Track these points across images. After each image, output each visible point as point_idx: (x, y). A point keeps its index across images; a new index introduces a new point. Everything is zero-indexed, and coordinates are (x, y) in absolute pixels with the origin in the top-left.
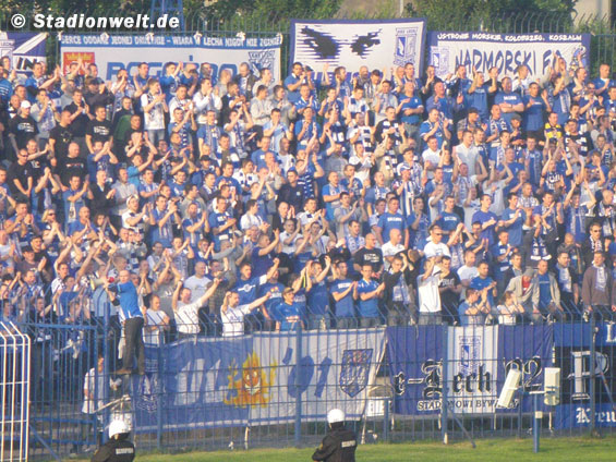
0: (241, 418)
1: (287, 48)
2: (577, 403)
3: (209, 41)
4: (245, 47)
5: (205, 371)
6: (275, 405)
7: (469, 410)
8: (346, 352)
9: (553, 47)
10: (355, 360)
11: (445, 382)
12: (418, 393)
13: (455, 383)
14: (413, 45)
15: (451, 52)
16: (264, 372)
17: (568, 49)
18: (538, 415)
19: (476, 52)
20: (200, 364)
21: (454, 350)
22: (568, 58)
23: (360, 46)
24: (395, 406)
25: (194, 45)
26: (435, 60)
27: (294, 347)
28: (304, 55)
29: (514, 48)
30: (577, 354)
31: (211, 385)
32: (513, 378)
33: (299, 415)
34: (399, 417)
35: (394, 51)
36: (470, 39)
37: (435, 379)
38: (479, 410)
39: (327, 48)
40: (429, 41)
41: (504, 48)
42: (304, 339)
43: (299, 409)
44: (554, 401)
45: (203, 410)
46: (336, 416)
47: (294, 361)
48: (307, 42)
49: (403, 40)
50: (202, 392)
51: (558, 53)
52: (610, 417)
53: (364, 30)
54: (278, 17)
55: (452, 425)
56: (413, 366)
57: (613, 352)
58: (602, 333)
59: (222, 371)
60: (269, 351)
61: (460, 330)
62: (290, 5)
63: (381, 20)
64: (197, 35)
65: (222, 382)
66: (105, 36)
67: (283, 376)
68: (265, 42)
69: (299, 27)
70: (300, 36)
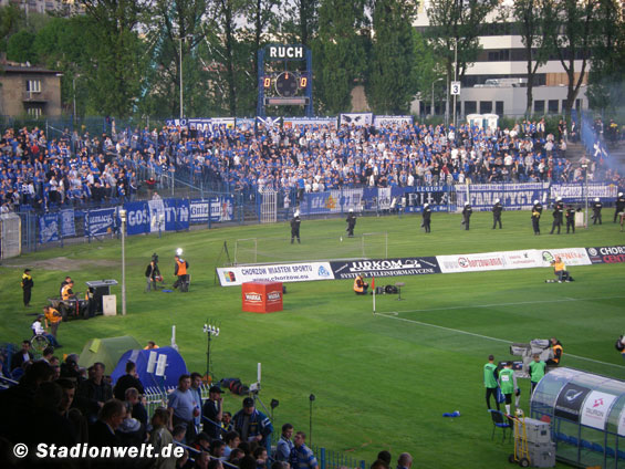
0: (328, 211)
1: (339, 121)
2: (410, 206)
3: (320, 119)
4: (328, 120)
5: (319, 199)
6: (336, 208)
7: (384, 208)
10: (355, 196)
11: (378, 202)
12: (371, 204)
13: (380, 202)
14: (370, 119)
15: (379, 120)
16: (334, 200)
17: (408, 119)
18: (401, 209)
19: (385, 120)
21: (380, 194)
22: (407, 122)
23: (356, 120)
24: (366, 207)
25: (316, 120)
27: (340, 194)
28: (343, 122)
29: (394, 119)
30: (410, 194)
32: (394, 200)
33: (342, 210)
34: (366, 210)
36: (384, 117)
37: (375, 201)
38: (386, 208)
39: (349, 120)
40: (373, 118)
41: (392, 119)
42: (343, 192)
44: (404, 206)
45: (318, 209)
46: (351, 210)
47: (340, 197)
48: (344, 118)
50: (319, 205)
51: (405, 120)
52: (418, 209)
53: (357, 115)
54: (336, 113)
55: (380, 212)
56: (370, 198)
57: (419, 194)
58: (416, 189)
59: (323, 199)
60: (334, 195)
61: (381, 189)
62: (340, 110)
63: (361, 113)
64: (317, 117)
65: (323, 202)
66: (294, 118)
67: (338, 201)
68: (333, 119)
69: (342, 115)
70: (342, 117)
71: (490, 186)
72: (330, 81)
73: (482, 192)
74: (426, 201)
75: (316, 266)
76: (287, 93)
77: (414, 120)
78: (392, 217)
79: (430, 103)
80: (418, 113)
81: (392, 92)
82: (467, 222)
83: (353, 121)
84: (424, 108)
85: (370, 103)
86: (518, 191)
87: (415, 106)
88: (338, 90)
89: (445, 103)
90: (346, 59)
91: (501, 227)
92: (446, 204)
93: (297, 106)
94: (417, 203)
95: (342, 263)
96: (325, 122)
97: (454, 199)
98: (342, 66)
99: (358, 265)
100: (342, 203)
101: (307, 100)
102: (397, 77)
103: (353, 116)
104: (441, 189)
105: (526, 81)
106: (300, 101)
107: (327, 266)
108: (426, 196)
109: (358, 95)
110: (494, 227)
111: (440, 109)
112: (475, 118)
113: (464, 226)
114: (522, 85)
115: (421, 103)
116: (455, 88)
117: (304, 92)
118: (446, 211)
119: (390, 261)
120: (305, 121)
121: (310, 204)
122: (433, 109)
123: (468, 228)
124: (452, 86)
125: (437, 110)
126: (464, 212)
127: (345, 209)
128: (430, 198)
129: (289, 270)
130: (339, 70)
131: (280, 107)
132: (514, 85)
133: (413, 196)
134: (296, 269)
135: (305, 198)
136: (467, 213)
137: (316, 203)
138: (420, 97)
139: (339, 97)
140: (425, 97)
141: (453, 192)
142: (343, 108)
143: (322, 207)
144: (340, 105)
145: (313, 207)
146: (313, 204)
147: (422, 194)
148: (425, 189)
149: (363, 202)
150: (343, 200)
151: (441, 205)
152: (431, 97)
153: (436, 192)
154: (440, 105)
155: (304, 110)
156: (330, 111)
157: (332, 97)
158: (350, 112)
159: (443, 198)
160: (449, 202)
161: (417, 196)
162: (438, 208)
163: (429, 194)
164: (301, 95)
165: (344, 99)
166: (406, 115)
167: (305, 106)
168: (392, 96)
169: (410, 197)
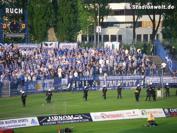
0: (37, 90)
1: (42, 45)
2: (77, 87)
3: (32, 44)
4: (36, 45)
5: (32, 85)
6: (41, 89)
7: (64, 89)
9: (74, 44)
12: (58, 87)
13: (62, 85)
14: (57, 44)
15: (62, 45)
16: (39, 85)
18: (72, 89)
19: (65, 45)
20: (31, 84)
21: (62, 81)
22: (75, 46)
23: (50, 45)
24: (55, 88)
26: (60, 46)
27: (43, 82)
28: (44, 46)
31: (33, 87)
32: (69, 85)
34: (56, 90)
37: (60, 85)
39: (47, 45)
40: (59, 44)
41: (68, 44)
43: (44, 89)
44: (74, 87)
45: (32, 89)
53: (51, 43)
55: (62, 90)
56: (57, 83)
57: (81, 81)
58: (80, 79)
59: (34, 85)
60: (40, 82)
61: (63, 79)
62: (42, 40)
63: (53, 41)
64: (31, 44)
65: (34, 86)
66: (19, 44)
67: (42, 85)
68: (39, 44)
69: (43, 42)
70: (43, 44)
71: (116, 77)
72: (37, 26)
73: (112, 80)
74: (85, 85)
75: (30, 119)
76: (15, 31)
77: (79, 44)
78: (69, 93)
79: (87, 36)
80: (81, 42)
81: (67, 31)
82: (105, 95)
83: (49, 45)
84: (84, 38)
85: (57, 36)
86: (129, 80)
87: (79, 38)
88: (41, 30)
89: (94, 35)
90: (45, 15)
91: (121, 98)
93: (21, 38)
94: (81, 86)
95: (44, 117)
96: (35, 46)
97: (99, 84)
98: (43, 18)
99: (51, 118)
100: (43, 86)
101: (25, 35)
102: (70, 24)
103: (48, 43)
104: (92, 79)
105: (132, 25)
106: (22, 36)
107: (36, 119)
108: (85, 83)
109: (51, 32)
110: (118, 98)
112: (108, 44)
113: (103, 97)
114: (131, 27)
116: (99, 29)
117: (24, 31)
118: (95, 90)
119: (67, 115)
120: (25, 46)
121: (27, 87)
123: (105, 98)
124: (97, 28)
125: (90, 39)
126: (103, 90)
127: (46, 89)
128: (87, 84)
129: (16, 122)
130: (42, 21)
131: (12, 38)
132: (127, 27)
133: (78, 83)
134: (20, 121)
136: (105, 90)
137: (31, 87)
138: (82, 33)
139: (42, 34)
140: (84, 33)
141: (98, 80)
142: (44, 39)
143: (34, 88)
144: (42, 38)
145: (29, 89)
146: (29, 87)
147: (83, 81)
148: (84, 79)
149: (54, 85)
150: (44, 85)
151: (92, 87)
152: (87, 33)
153: (90, 80)
154: (92, 37)
155: (24, 40)
156: (37, 40)
157: (38, 34)
158: (47, 41)
159: (93, 83)
160: (96, 85)
161: (80, 83)
162: (91, 88)
163: (86, 81)
164: (22, 33)
165: (44, 35)
166: (75, 42)
167: (25, 38)
168: (68, 33)
169: (77, 83)
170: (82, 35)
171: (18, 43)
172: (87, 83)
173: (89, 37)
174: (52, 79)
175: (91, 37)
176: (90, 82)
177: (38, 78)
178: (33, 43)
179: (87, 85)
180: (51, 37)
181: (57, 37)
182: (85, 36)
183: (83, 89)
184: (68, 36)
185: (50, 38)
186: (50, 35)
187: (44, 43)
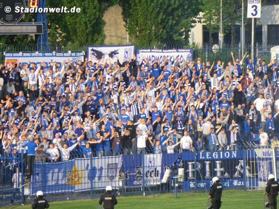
0: (72, 189)
1: (86, 56)
2: (190, 180)
3: (58, 54)
4: (71, 56)
5: (58, 172)
6: (84, 185)
7: (152, 183)
8: (108, 164)
9: (180, 54)
11: (143, 174)
12: (133, 178)
13: (147, 174)
14: (130, 54)
15: (144, 56)
16: (80, 172)
17: (184, 55)
18: (177, 185)
19: (153, 56)
20: (56, 170)
21: (147, 163)
22: (184, 59)
23: (112, 55)
25: (53, 56)
26: (138, 59)
27: (89, 163)
29: (166, 55)
30: (190, 163)
31: (60, 178)
33: (92, 187)
34: (127, 187)
35: (124, 56)
36: (151, 52)
37: (139, 173)
38: (155, 183)
40: (136, 52)
41: (163, 54)
42: (93, 160)
43: (92, 185)
44: (182, 180)
45: (57, 186)
47: (89, 168)
48: (93, 54)
49: (127, 52)
50: (58, 180)
51: (182, 56)
52: (202, 185)
53: (113, 49)
54: (83, 46)
55: (146, 189)
56: (132, 169)
57: (203, 162)
58: (199, 155)
59: (65, 172)
60: (81, 164)
61: (148, 156)
62: (87, 41)
63: (119, 45)
64: (54, 52)
65: (64, 176)
66: (21, 53)
67: (86, 173)
68: (78, 54)
69: (90, 49)
70: (90, 52)
74: (213, 174)
77: (195, 55)
79: (218, 28)
80: (200, 46)
83: (107, 57)
84: (209, 36)
85: (131, 31)
87: (196, 35)
89: (240, 26)
92: (242, 177)
93: (26, 36)
94: (200, 175)
96: (64, 59)
97: (255, 169)
100: (92, 176)
101: (39, 28)
103: (106, 50)
104: (235, 155)
106: (30, 29)
108: (213, 166)
111: (231, 37)
115: (204, 28)
116: (254, 8)
117: (34, 15)
118: (243, 188)
120: (38, 58)
121: (45, 180)
122: (221, 36)
124: (249, 6)
125: (227, 39)
126: (268, 189)
127: (98, 185)
128: (218, 169)
133: (194, 166)
135: (37, 170)
137: (55, 177)
138: (202, 20)
139: (86, 23)
140: (210, 19)
141: (253, 160)
142: (92, 40)
143: (63, 183)
144: (87, 34)
145: (50, 183)
146: (50, 178)
147: (208, 163)
148: (211, 155)
149: (123, 174)
150: (92, 173)
151: (236, 178)
152: (218, 20)
153: (228, 160)
154: (232, 31)
155: (36, 42)
156: (73, 42)
157: (76, 23)
158: (102, 45)
159: (238, 168)
160: (247, 174)
161: (199, 166)
162: (231, 183)
163: (218, 162)
164: (30, 21)
165: (93, 27)
166: (183, 48)
167: (36, 36)
168: (163, 21)
169: (190, 167)
170: (203, 26)
171: (18, 51)
172: (218, 166)
173: (224, 32)
174: (117, 154)
175: (230, 30)
176: (229, 165)
177: (77, 154)
178: (60, 51)
179: (219, 174)
180: (113, 34)
181: (130, 34)
182: (214, 28)
183: (208, 184)
184: (164, 28)
185: (111, 36)
186: (110, 25)
187: (92, 50)
